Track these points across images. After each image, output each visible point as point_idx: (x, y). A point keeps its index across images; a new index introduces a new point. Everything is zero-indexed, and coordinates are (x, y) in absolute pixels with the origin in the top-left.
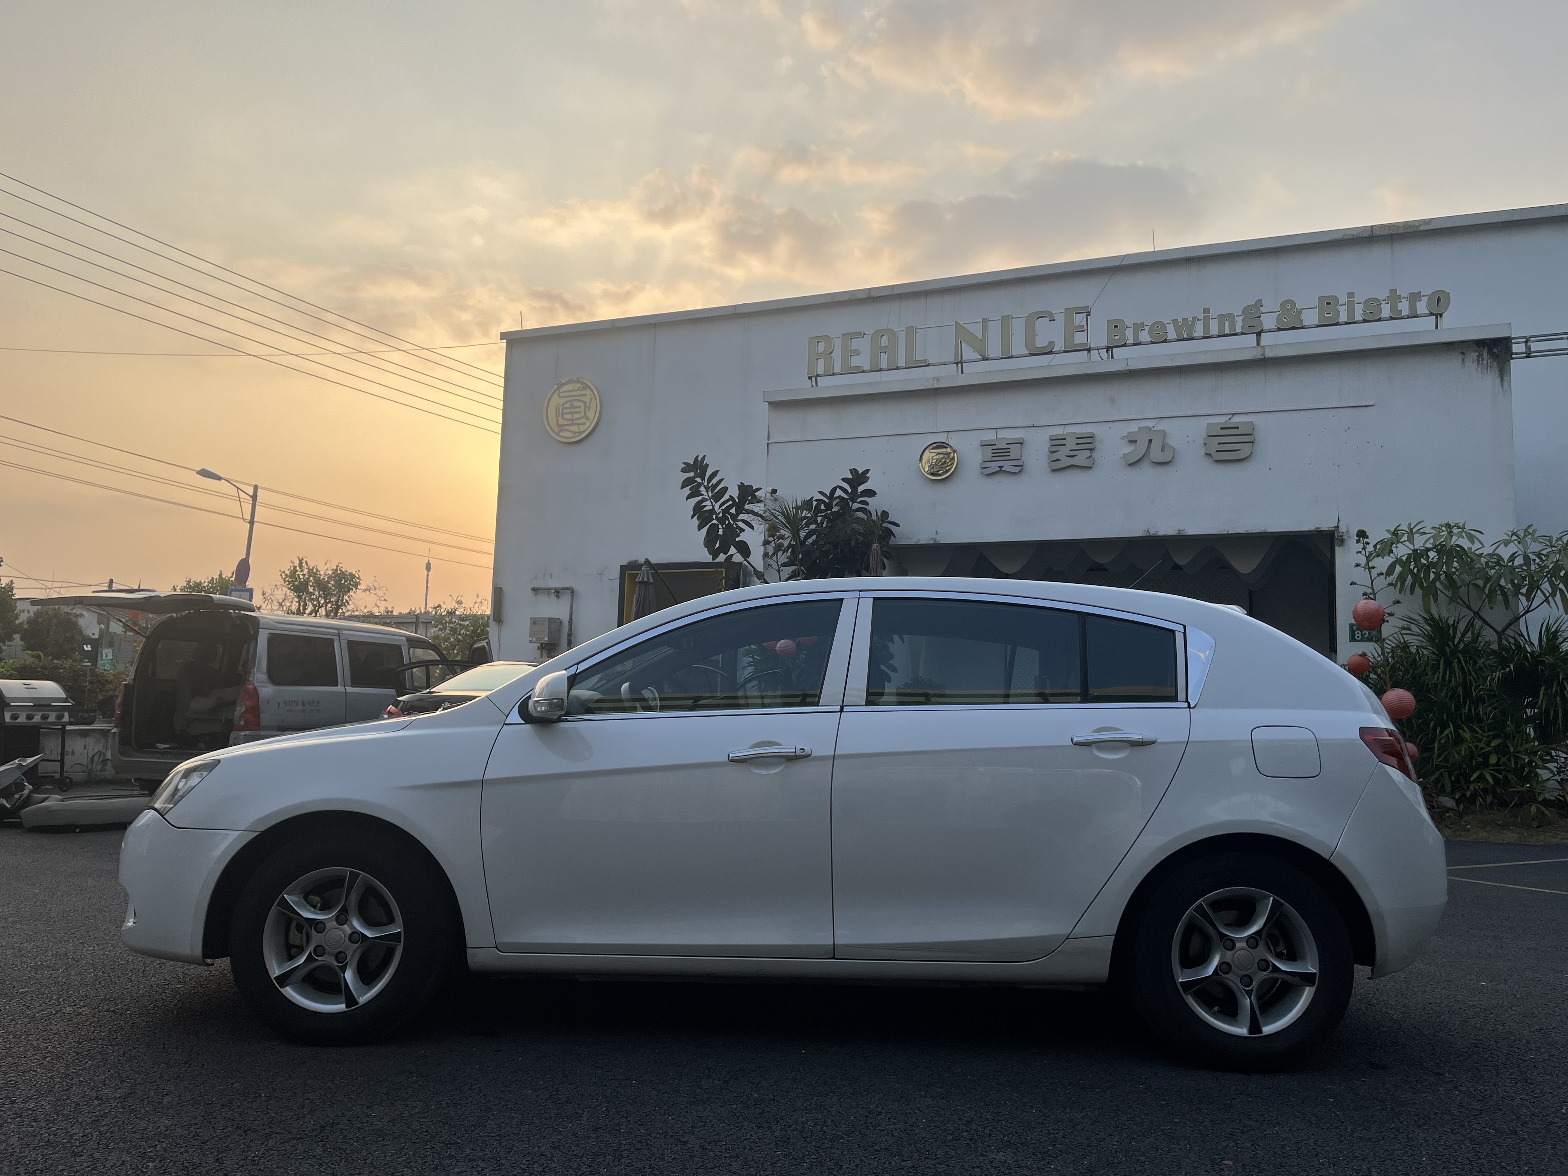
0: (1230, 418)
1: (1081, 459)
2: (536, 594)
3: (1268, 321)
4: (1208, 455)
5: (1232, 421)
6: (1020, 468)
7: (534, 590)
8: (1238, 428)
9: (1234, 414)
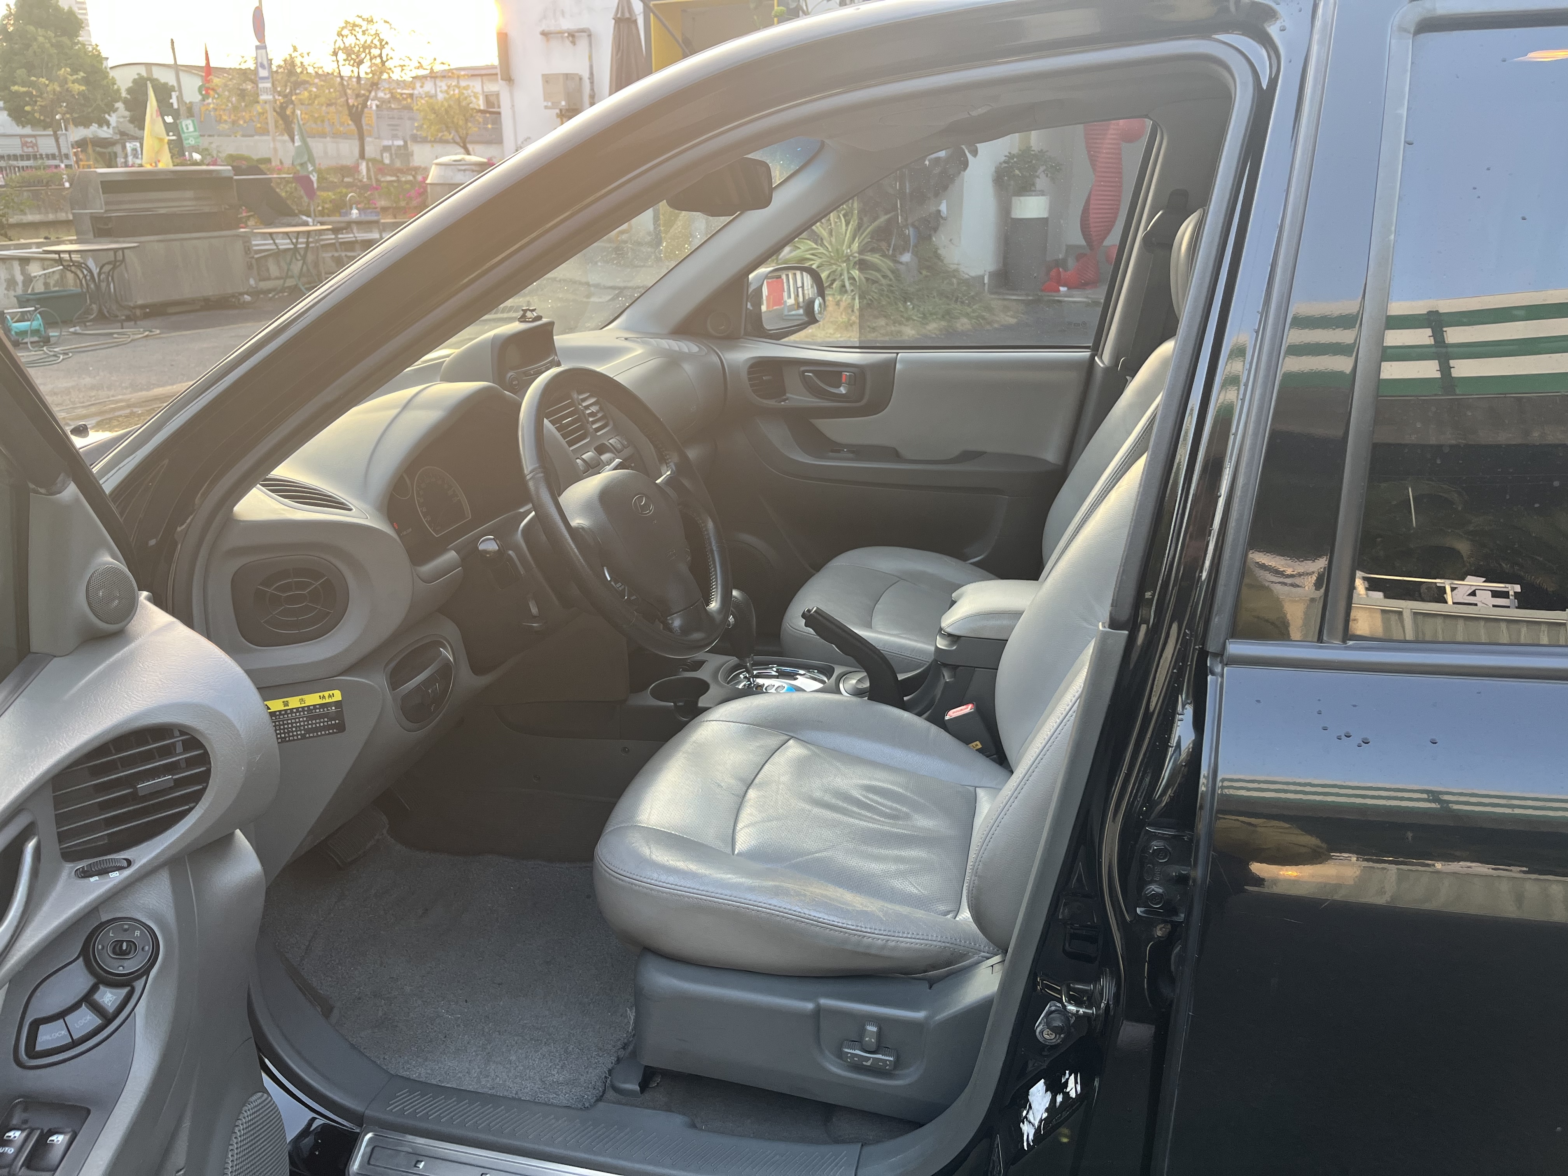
2: (548, 40)
7: (544, 34)
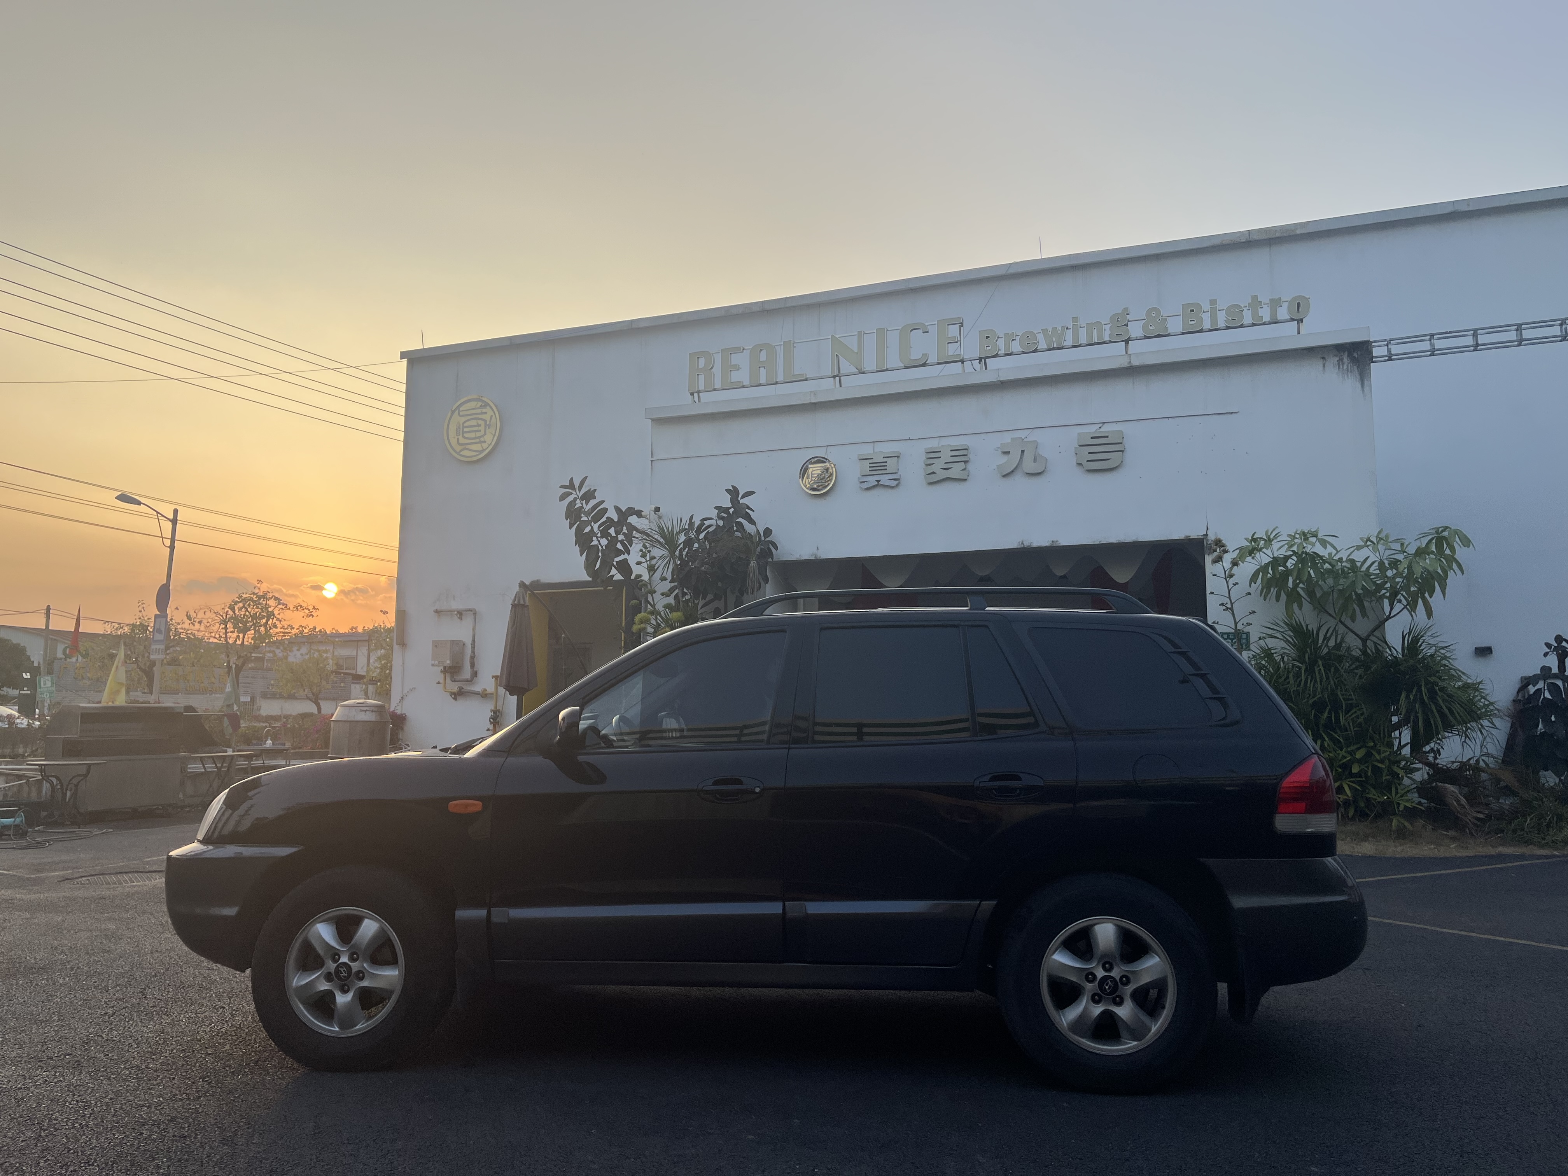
0: (1100, 427)
1: (956, 471)
2: (439, 616)
3: (1135, 330)
4: (1080, 464)
5: (1101, 430)
6: (897, 482)
7: (437, 612)
8: (1107, 437)
9: (1104, 423)
